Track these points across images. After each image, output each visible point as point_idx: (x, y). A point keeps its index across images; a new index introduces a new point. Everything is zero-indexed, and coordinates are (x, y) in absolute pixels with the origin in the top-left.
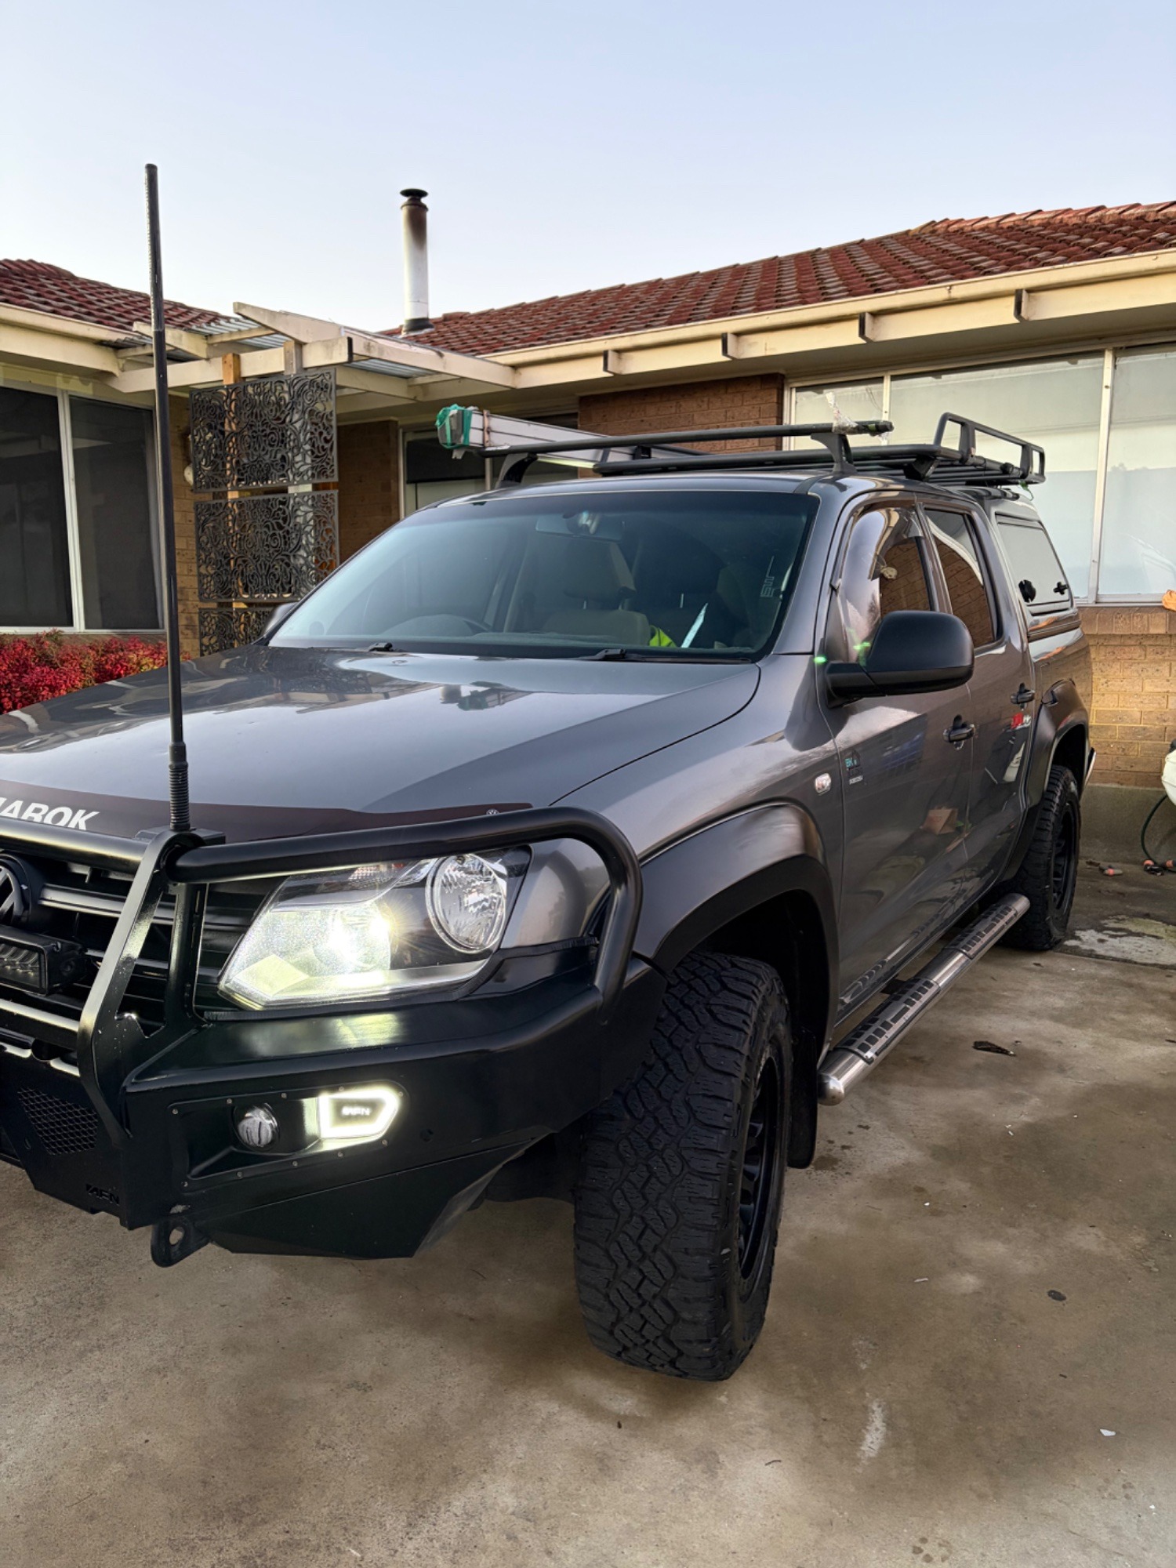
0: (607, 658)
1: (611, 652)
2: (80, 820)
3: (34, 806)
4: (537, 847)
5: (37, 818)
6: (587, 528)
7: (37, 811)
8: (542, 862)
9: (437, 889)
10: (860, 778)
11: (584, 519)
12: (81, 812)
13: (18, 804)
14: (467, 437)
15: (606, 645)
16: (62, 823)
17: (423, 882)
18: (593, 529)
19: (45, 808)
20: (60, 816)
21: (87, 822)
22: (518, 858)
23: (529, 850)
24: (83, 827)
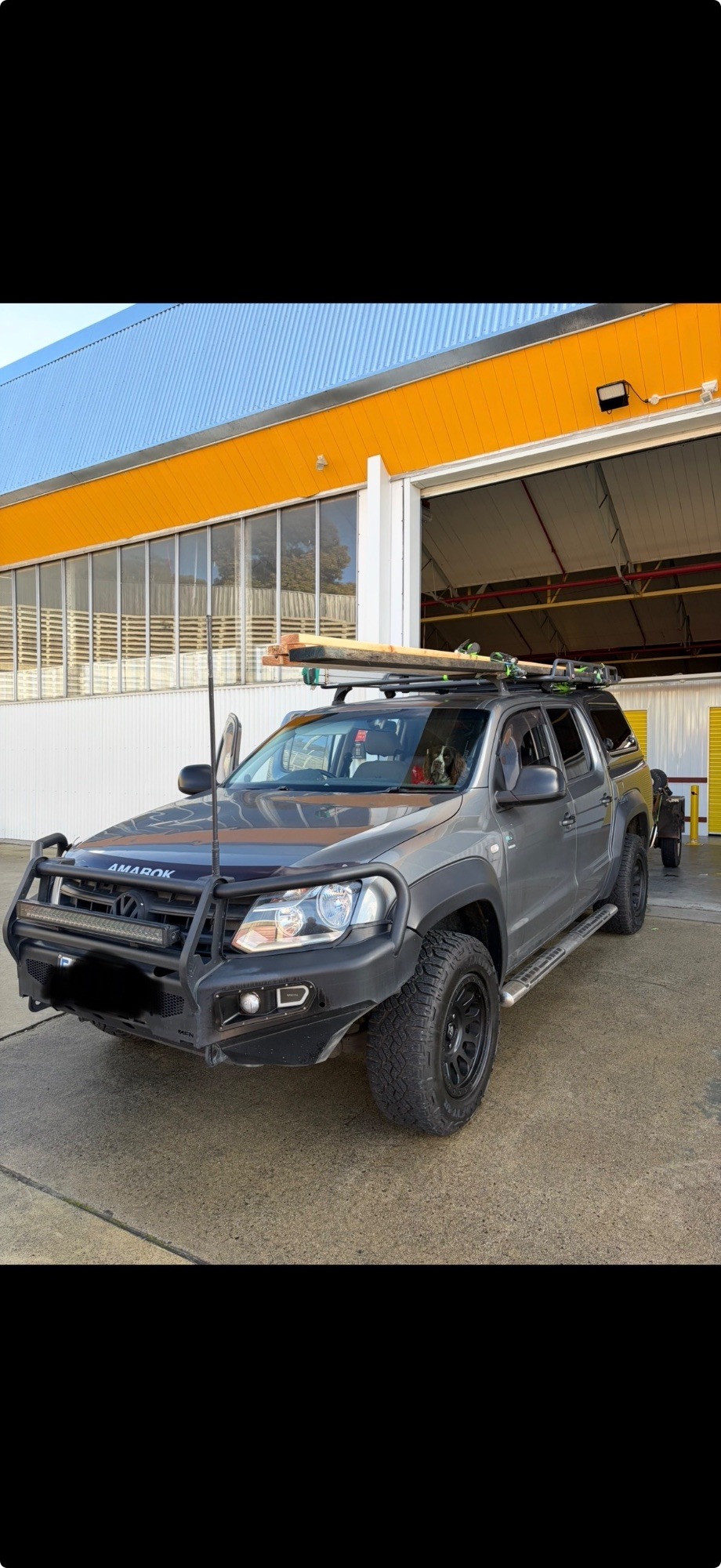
0: (391, 792)
1: (393, 788)
2: (167, 874)
3: (144, 869)
4: (364, 880)
5: (147, 874)
6: (378, 726)
7: (146, 871)
8: (367, 886)
9: (321, 899)
10: (514, 846)
11: (377, 722)
12: (167, 871)
13: (137, 868)
14: (317, 680)
15: (391, 784)
16: (159, 875)
17: (315, 897)
18: (381, 727)
19: (150, 870)
20: (157, 873)
21: (170, 875)
22: (358, 885)
23: (361, 882)
24: (168, 877)
